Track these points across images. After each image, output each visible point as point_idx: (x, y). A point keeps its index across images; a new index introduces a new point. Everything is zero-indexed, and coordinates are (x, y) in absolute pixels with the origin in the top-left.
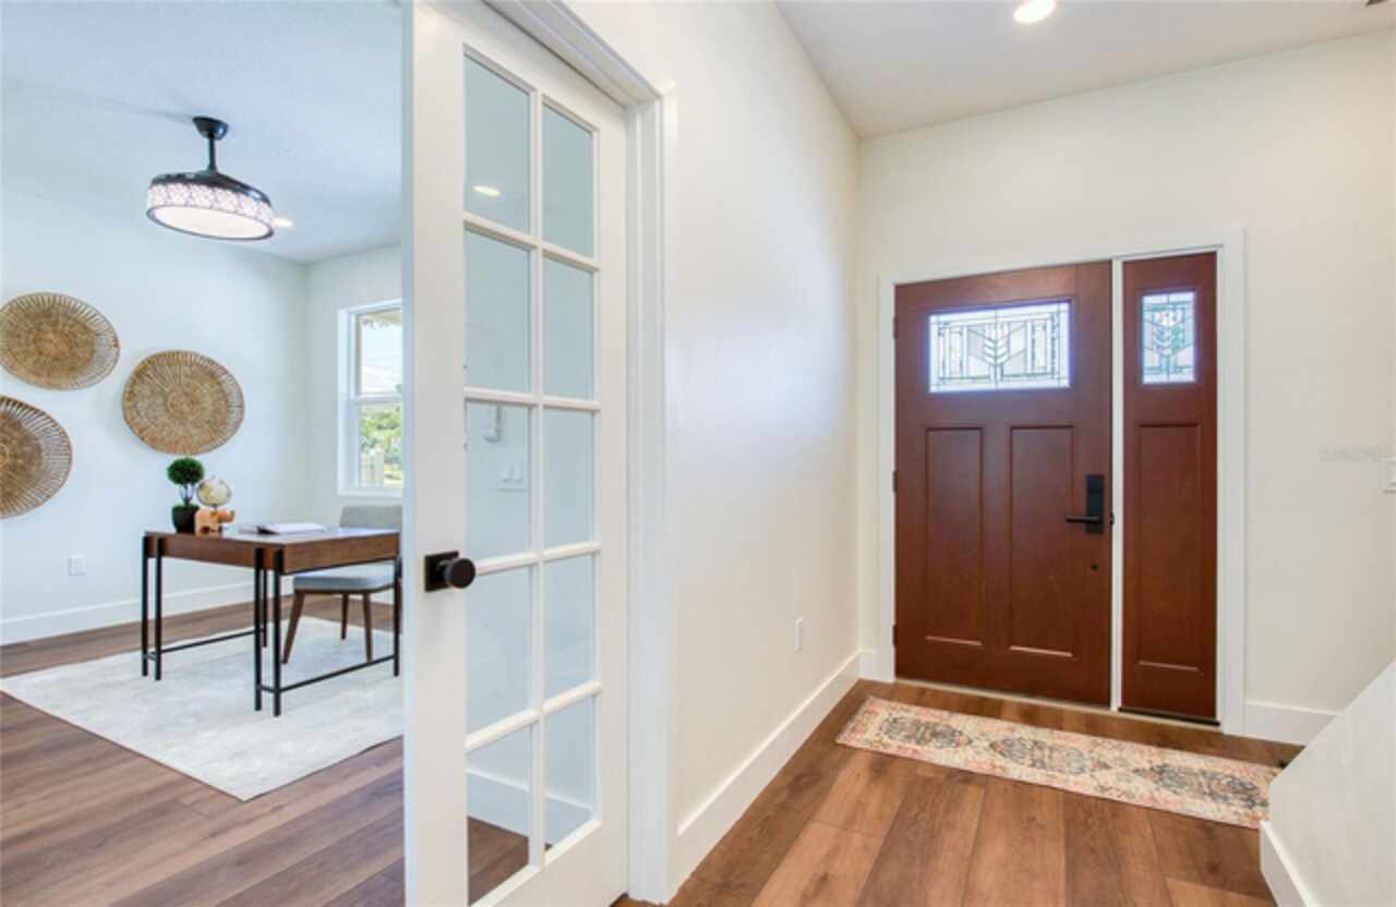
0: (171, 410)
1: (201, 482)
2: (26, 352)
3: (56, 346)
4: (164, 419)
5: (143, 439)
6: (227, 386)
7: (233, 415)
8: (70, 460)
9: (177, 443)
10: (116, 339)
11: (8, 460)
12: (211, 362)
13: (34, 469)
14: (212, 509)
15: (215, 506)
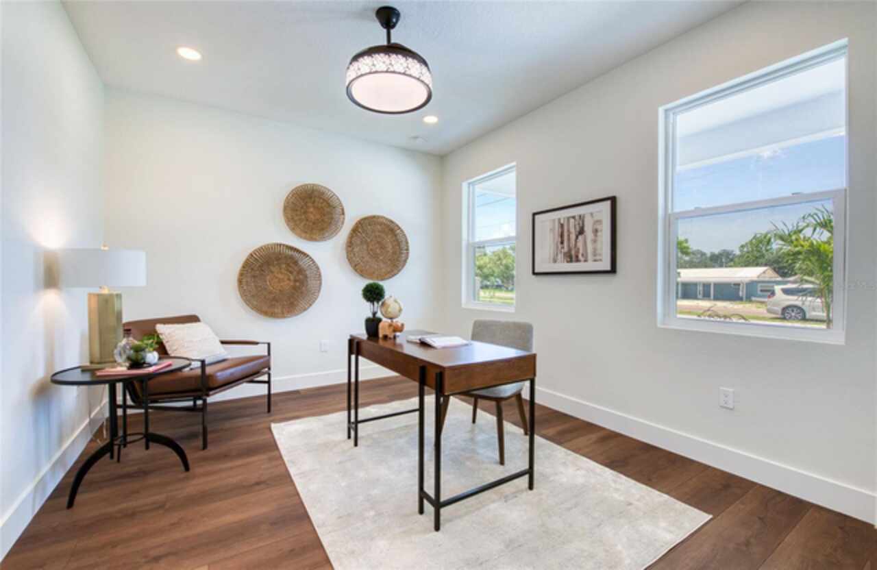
0: (371, 253)
1: (383, 300)
2: (300, 219)
3: (314, 216)
4: (367, 258)
5: (356, 270)
6: (400, 237)
7: (403, 255)
8: (320, 284)
9: (374, 273)
10: (343, 210)
11: (292, 284)
12: (392, 222)
13: (304, 288)
14: (389, 321)
15: (391, 318)
